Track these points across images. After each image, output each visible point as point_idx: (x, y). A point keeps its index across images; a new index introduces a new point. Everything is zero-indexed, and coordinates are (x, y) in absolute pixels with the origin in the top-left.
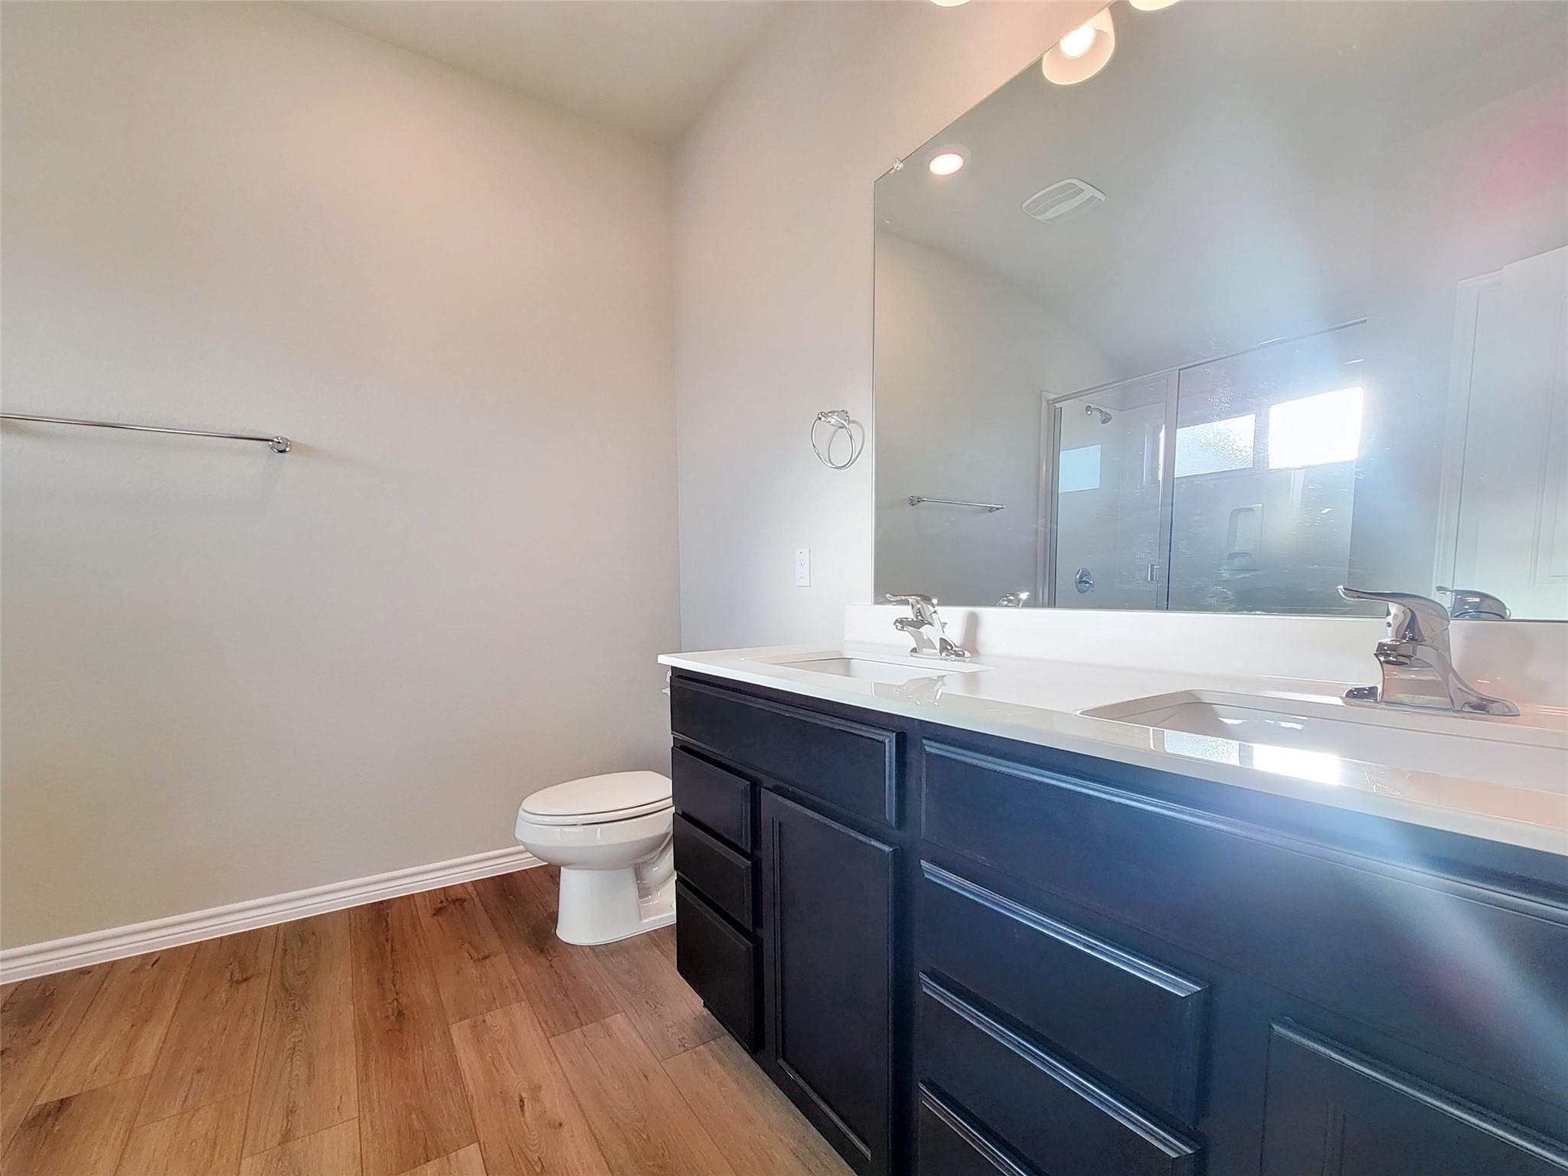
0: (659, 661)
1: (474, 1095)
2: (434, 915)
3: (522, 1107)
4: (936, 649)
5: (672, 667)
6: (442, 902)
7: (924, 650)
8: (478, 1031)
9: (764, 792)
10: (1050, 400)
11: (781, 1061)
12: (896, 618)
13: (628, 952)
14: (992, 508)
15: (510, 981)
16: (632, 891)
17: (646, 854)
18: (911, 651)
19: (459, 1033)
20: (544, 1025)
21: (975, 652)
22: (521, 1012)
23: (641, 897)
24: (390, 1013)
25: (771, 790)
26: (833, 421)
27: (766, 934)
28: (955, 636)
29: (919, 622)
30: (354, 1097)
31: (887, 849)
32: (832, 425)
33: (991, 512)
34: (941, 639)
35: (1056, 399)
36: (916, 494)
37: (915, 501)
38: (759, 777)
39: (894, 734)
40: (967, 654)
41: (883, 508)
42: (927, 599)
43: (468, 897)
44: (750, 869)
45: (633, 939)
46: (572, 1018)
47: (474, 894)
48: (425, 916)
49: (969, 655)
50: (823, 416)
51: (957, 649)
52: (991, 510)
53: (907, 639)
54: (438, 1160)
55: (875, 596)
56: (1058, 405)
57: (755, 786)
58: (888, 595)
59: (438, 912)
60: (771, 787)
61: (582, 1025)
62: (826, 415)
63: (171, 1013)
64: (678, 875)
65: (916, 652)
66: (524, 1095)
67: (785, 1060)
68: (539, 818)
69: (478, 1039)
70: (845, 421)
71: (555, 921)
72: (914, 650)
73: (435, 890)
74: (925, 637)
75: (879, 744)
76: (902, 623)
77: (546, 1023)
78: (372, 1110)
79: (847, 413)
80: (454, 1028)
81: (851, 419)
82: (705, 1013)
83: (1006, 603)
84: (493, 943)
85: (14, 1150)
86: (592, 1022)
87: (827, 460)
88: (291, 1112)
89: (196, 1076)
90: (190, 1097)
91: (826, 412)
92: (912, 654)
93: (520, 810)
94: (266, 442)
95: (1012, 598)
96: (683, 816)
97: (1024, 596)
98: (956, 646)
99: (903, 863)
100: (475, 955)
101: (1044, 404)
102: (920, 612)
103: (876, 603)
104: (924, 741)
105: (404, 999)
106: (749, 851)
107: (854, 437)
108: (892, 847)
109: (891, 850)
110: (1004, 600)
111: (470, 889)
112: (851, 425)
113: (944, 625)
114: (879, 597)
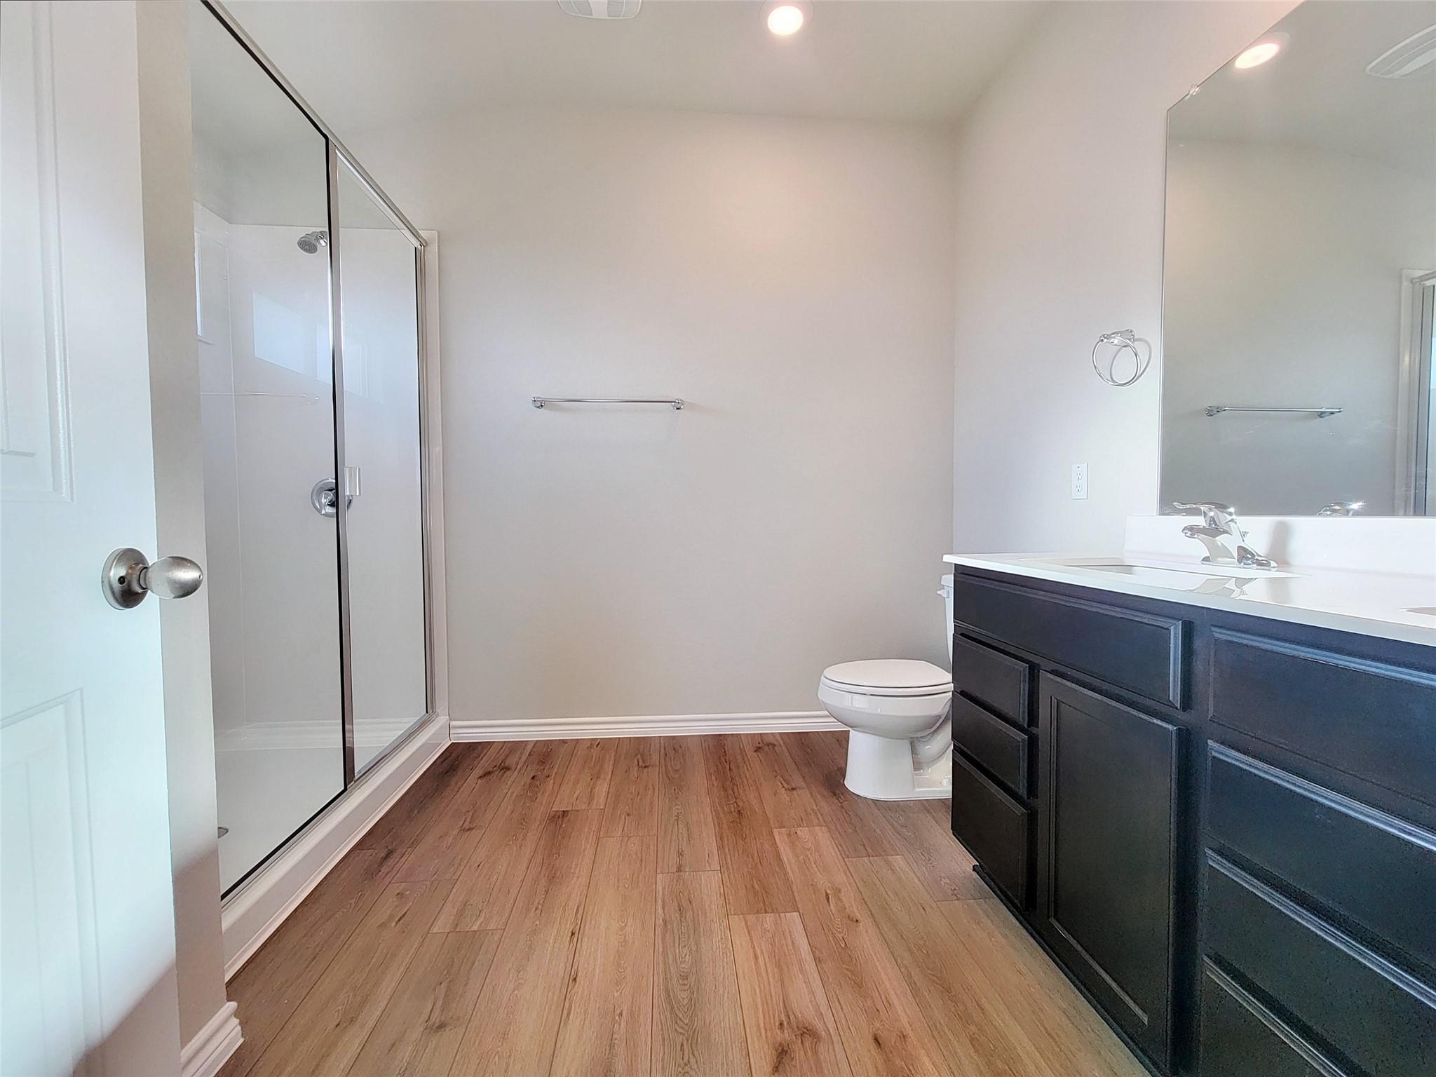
0: (944, 560)
1: (793, 880)
2: (756, 751)
3: (828, 899)
4: (1234, 558)
5: (955, 564)
6: (759, 743)
7: (1220, 559)
8: (793, 838)
9: (1043, 674)
10: (1415, 278)
11: (1052, 920)
12: (1186, 525)
13: (904, 811)
14: (1324, 412)
15: (813, 810)
16: (908, 761)
17: (922, 731)
18: (1203, 560)
19: (780, 836)
20: (839, 847)
21: (1283, 563)
22: (822, 834)
23: (915, 769)
24: (733, 810)
25: (1048, 672)
26: (1116, 342)
27: (1041, 804)
28: (1259, 546)
29: (1214, 530)
30: (716, 857)
31: (1170, 727)
32: (1116, 345)
33: (1321, 417)
34: (1240, 548)
35: (1427, 275)
36: (1214, 403)
37: (1211, 412)
38: (1037, 662)
39: (1180, 622)
40: (1273, 564)
41: (1173, 419)
42: (1222, 507)
43: (776, 743)
44: (1026, 743)
45: (908, 803)
46: (861, 848)
47: (782, 743)
48: (750, 753)
49: (1276, 565)
50: (1105, 338)
51: (1260, 559)
52: (1321, 415)
53: (1198, 547)
54: (772, 914)
55: (1161, 507)
56: (1428, 283)
57: (1033, 670)
58: (1175, 503)
59: (758, 749)
60: (1050, 670)
61: (869, 856)
62: (1108, 337)
63: (609, 777)
64: (954, 745)
65: (1210, 561)
66: (828, 891)
67: (1057, 920)
68: (836, 684)
69: (793, 845)
70: (1129, 339)
71: (844, 776)
72: (1206, 559)
73: (754, 734)
74: (1219, 544)
75: (1165, 630)
76: (1192, 531)
77: (841, 846)
78: (728, 868)
79: (1131, 332)
80: (776, 832)
81: (1136, 337)
82: (974, 876)
83: (1328, 513)
84: (797, 780)
85: (546, 832)
86: (877, 856)
87: (1110, 380)
88: (680, 854)
89: (627, 817)
90: (625, 828)
91: (1108, 333)
92: (1203, 562)
93: (822, 677)
94: (670, 404)
95: (1337, 507)
96: (962, 694)
97: (1355, 506)
98: (1259, 555)
99: (1188, 742)
100: (785, 785)
101: (1405, 284)
102: (1214, 521)
103: (1162, 513)
104: (1213, 629)
105: (741, 804)
106: (1026, 726)
107: (1139, 353)
108: (1175, 726)
109: (1175, 728)
110: (1327, 510)
111: (779, 738)
112: (1136, 343)
113: (1244, 534)
114: (1165, 508)
